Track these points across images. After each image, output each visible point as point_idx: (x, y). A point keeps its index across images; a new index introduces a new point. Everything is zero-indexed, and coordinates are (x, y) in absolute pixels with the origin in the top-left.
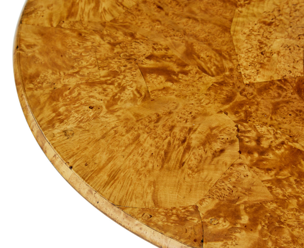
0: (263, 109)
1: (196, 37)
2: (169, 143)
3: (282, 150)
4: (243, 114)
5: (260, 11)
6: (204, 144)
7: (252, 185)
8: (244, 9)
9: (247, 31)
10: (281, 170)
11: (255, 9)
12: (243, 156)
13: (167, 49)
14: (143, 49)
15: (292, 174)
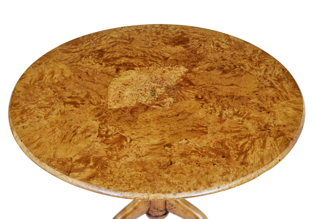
0: (113, 119)
1: (92, 90)
2: (67, 132)
3: (117, 136)
4: (103, 121)
5: (124, 79)
6: (82, 133)
7: (99, 150)
8: (117, 79)
9: (115, 88)
10: (114, 144)
11: (122, 79)
12: (98, 138)
13: (78, 94)
14: (68, 94)
15: (118, 146)
